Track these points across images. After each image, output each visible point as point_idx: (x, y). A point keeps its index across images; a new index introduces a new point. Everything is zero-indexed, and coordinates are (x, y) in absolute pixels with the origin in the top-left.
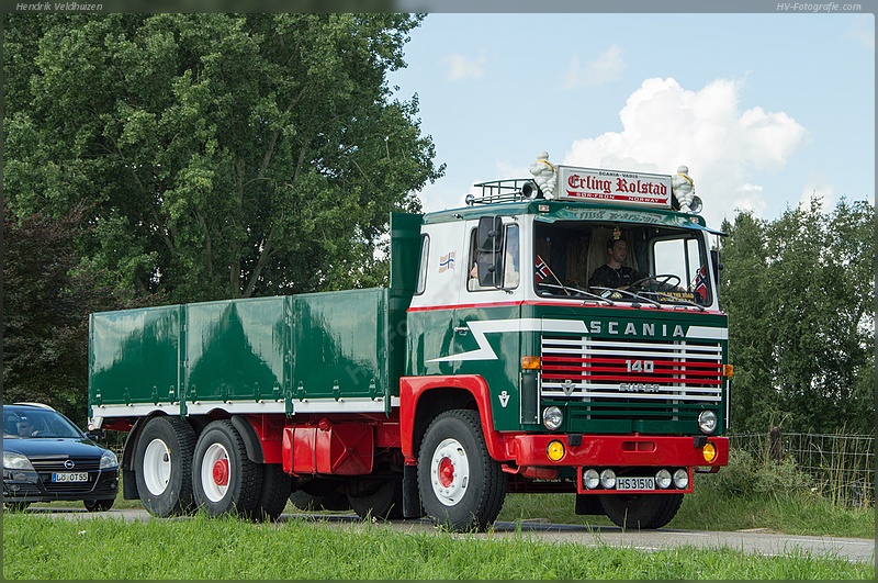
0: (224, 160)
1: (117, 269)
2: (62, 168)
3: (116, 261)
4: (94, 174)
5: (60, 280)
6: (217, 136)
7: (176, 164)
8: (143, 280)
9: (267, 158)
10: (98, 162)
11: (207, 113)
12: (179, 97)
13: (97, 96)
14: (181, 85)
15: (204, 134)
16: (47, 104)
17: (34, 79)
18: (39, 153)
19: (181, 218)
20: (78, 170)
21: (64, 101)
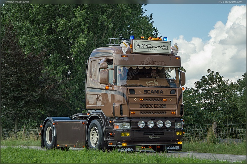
0: (90, 36)
1: (57, 70)
2: (39, 38)
3: (57, 68)
4: (49, 40)
5: (39, 74)
6: (88, 28)
7: (75, 37)
8: (65, 74)
9: (104, 35)
10: (51, 36)
11: (85, 20)
12: (76, 15)
13: (50, 15)
14: (76, 11)
15: (84, 27)
16: (35, 17)
17: (30, 10)
18: (32, 33)
19: (77, 54)
20: (44, 38)
21: (40, 17)
